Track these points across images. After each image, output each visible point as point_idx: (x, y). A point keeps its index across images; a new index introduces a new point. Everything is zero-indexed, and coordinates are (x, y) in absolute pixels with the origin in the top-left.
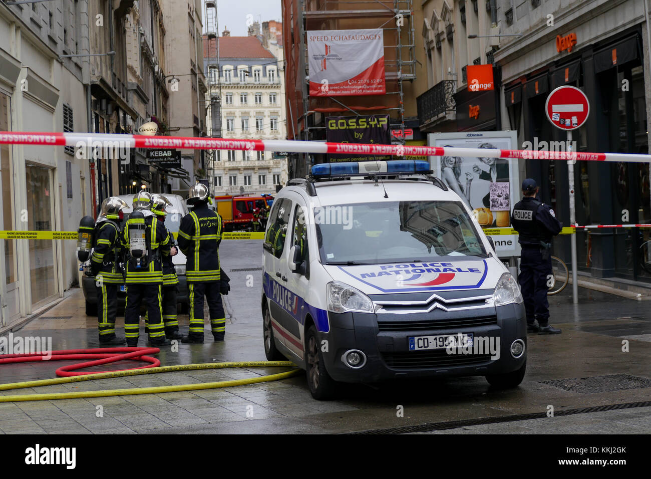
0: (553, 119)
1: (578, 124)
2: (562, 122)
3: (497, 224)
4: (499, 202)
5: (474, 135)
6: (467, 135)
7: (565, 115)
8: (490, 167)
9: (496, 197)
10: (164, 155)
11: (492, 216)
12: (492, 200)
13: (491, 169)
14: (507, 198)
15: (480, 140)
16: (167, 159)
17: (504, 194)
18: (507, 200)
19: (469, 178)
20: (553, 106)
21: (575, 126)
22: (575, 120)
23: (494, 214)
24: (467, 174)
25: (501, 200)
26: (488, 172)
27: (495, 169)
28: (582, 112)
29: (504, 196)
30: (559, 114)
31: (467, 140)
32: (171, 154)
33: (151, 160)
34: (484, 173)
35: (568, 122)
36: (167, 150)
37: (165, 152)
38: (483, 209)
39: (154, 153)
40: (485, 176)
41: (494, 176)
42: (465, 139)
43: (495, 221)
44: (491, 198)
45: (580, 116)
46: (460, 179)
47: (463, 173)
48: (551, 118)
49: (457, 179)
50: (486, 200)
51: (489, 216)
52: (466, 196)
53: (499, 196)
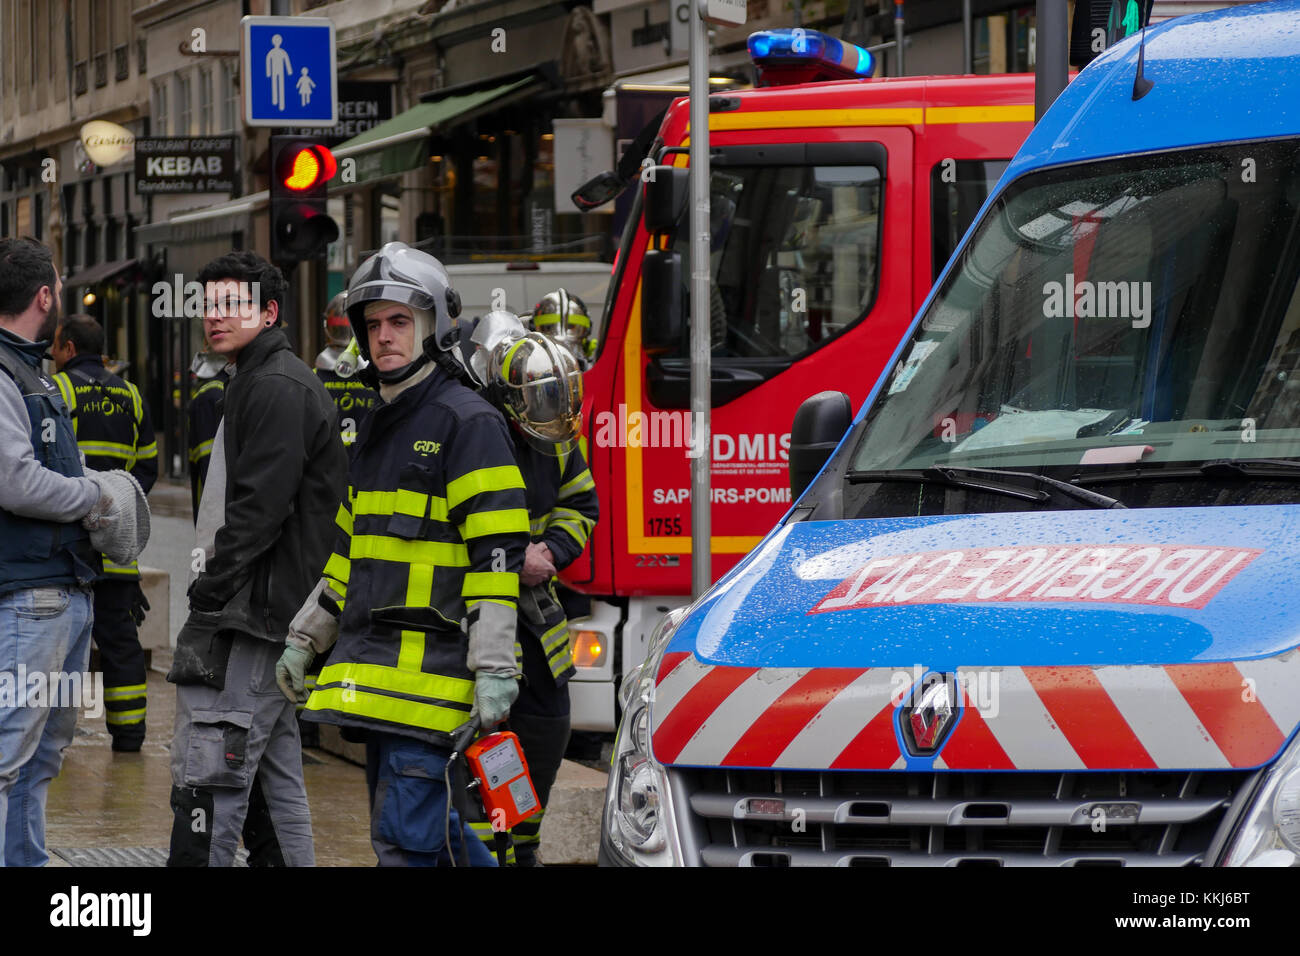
10: (195, 170)
16: (205, 184)
32: (219, 170)
33: (150, 187)
36: (205, 155)
37: (199, 160)
39: (161, 165)
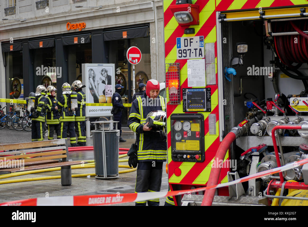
0: (129, 60)
1: (138, 62)
2: (132, 61)
3: (107, 102)
4: (108, 93)
5: (100, 65)
6: (98, 65)
7: (134, 58)
8: (105, 78)
9: (107, 91)
11: (105, 98)
12: (106, 92)
13: (105, 79)
14: (111, 91)
15: (103, 67)
17: (110, 90)
18: (111, 92)
19: (98, 83)
20: (129, 54)
21: (137, 63)
22: (137, 60)
23: (106, 98)
24: (97, 81)
25: (109, 92)
26: (105, 80)
27: (107, 79)
28: (139, 58)
29: (110, 91)
30: (131, 58)
31: (98, 67)
34: (103, 81)
35: (134, 61)
38: (103, 96)
40: (104, 82)
41: (106, 82)
42: (97, 66)
43: (107, 101)
44: (106, 91)
45: (139, 59)
46: (95, 83)
47: (96, 80)
48: (129, 59)
49: (94, 83)
50: (104, 92)
51: (104, 98)
52: (97, 90)
53: (109, 91)
